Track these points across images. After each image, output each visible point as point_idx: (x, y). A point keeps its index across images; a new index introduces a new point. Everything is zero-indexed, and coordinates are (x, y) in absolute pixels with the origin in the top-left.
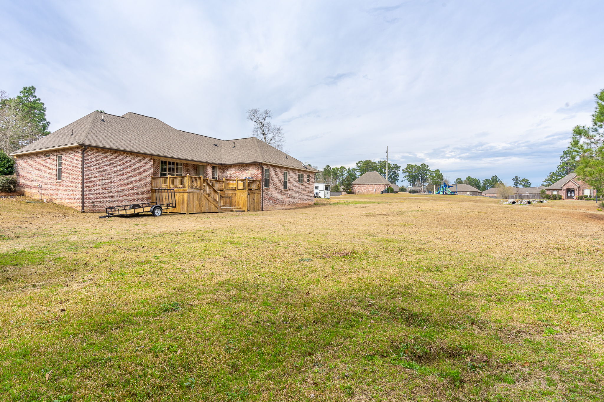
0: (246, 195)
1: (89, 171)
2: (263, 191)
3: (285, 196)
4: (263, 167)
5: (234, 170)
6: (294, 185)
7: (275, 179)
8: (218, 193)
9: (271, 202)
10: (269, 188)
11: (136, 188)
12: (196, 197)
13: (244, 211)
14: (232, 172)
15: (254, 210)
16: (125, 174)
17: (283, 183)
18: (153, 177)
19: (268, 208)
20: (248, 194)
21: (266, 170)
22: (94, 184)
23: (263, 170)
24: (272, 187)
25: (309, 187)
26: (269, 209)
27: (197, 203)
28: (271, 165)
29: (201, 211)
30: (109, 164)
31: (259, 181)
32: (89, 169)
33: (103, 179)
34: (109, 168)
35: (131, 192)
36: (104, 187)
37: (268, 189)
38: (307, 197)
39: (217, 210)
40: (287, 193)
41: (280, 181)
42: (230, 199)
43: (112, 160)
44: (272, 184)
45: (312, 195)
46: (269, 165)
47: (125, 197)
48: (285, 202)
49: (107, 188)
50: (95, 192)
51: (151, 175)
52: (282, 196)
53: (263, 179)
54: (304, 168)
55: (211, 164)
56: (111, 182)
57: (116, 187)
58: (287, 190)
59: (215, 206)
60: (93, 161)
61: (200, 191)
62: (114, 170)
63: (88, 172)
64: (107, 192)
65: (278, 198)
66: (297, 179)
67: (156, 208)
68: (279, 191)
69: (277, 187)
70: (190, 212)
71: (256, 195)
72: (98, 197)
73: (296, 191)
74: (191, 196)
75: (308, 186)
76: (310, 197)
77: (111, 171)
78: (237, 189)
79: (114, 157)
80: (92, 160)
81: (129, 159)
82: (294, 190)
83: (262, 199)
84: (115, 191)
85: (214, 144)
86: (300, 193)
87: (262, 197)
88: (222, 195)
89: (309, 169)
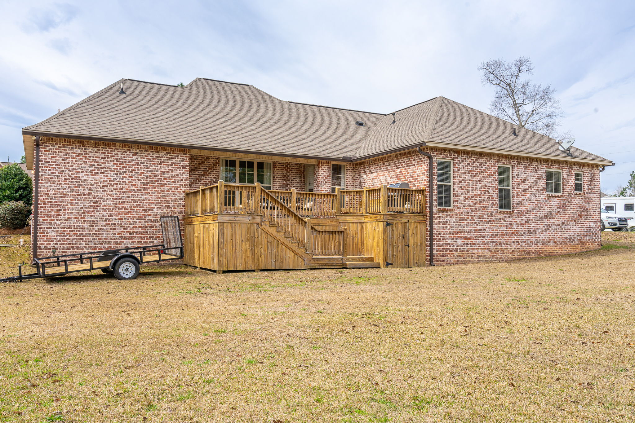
0: (381, 226)
1: (49, 184)
2: (431, 217)
3: (502, 228)
4: (430, 157)
5: (376, 170)
6: (533, 198)
7: (471, 185)
8: (306, 223)
9: (459, 242)
10: (451, 208)
11: (150, 215)
12: (241, 232)
13: (378, 266)
14: (371, 176)
15: (407, 264)
16: (126, 187)
17: (495, 196)
18: (187, 192)
19: (450, 259)
20: (388, 224)
21: (440, 164)
22: (60, 210)
23: (431, 163)
24: (461, 206)
25: (582, 203)
26: (453, 261)
27: (245, 246)
28: (457, 152)
29: (258, 265)
30: (91, 169)
31: (422, 192)
32: (49, 181)
33: (79, 200)
34: (91, 178)
35: (138, 224)
36: (81, 215)
37: (447, 211)
38: (578, 230)
39: (302, 265)
40: (510, 219)
41: (485, 189)
42: (341, 236)
43: (98, 160)
44: (462, 199)
45: (592, 224)
46: (450, 150)
47: (126, 234)
48: (503, 241)
49: (88, 218)
50: (61, 226)
51: (183, 189)
52: (494, 228)
53: (431, 187)
54: (562, 154)
55: (328, 160)
56: (96, 205)
57: (105, 214)
58: (511, 213)
59: (296, 254)
60: (57, 165)
61: (254, 218)
62: (102, 180)
63: (46, 186)
64: (86, 226)
65: (480, 233)
66: (542, 184)
67: (122, 260)
68: (485, 216)
69: (477, 206)
70: (225, 269)
71: (411, 226)
72: (68, 236)
73: (541, 214)
74: (227, 231)
75: (577, 201)
76: (588, 228)
77: (97, 182)
78: (367, 212)
79: (103, 155)
80: (55, 162)
81: (134, 158)
82: (534, 211)
83: (431, 236)
84: (103, 224)
85: (357, 122)
86: (552, 221)
87: (431, 231)
88: (316, 228)
89: (578, 158)
